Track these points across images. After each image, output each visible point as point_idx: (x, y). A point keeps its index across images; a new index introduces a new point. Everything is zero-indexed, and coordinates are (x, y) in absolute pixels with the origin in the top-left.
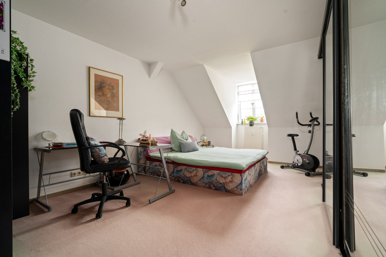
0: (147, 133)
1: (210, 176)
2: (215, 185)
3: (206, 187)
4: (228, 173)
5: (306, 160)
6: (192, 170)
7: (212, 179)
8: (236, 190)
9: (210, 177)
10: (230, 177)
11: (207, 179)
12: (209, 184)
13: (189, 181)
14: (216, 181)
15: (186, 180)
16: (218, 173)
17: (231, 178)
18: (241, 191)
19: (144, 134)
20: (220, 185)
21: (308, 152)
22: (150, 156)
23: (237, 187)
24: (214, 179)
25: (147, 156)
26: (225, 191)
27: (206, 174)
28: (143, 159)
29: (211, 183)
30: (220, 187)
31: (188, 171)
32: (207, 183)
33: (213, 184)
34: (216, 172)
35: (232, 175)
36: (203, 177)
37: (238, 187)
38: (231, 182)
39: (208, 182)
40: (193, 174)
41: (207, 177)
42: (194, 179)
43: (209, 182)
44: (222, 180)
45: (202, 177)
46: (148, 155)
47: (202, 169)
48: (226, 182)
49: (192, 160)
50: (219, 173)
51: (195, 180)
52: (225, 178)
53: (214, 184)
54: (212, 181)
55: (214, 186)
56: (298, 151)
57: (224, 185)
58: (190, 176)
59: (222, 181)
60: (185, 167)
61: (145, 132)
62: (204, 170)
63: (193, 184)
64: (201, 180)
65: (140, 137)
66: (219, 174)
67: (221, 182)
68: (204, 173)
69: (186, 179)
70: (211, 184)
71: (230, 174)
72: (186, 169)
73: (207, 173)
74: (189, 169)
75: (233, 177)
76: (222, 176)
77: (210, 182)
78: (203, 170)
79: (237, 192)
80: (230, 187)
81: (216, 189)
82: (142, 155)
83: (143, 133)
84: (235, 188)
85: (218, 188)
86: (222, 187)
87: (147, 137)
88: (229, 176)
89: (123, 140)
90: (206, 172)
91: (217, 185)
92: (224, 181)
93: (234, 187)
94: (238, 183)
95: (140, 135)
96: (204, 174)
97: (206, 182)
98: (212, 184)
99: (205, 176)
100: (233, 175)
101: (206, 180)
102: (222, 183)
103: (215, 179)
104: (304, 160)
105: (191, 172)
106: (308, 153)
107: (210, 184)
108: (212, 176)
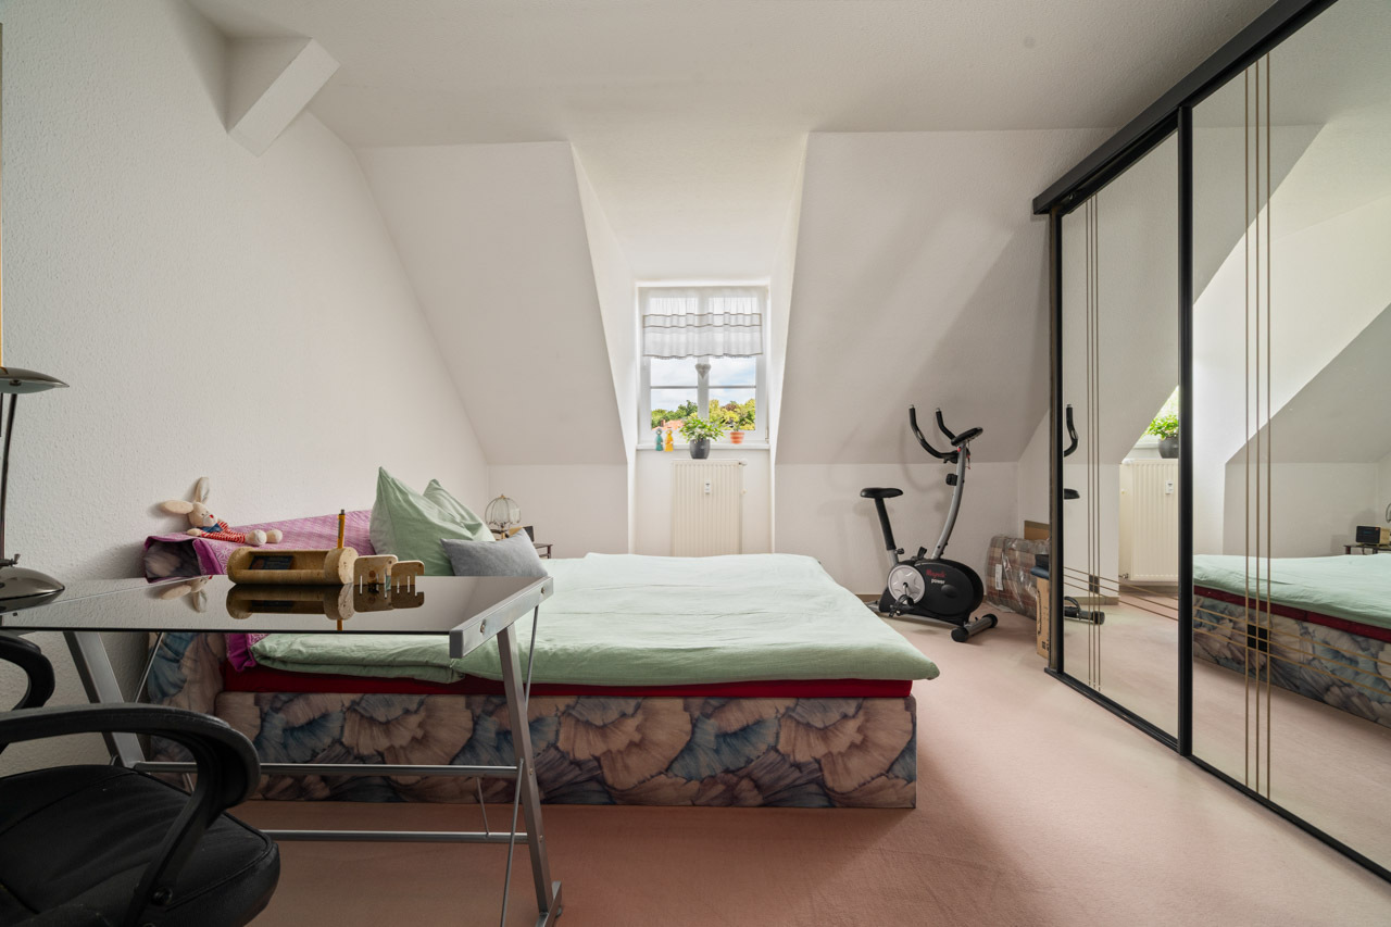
0: (208, 502)
1: (735, 734)
2: (766, 779)
3: (703, 800)
4: (841, 702)
5: (942, 582)
6: (613, 715)
7: (749, 751)
8: (881, 788)
9: (734, 742)
10: (851, 727)
11: (717, 751)
12: (725, 783)
13: (594, 786)
14: (773, 756)
15: (571, 783)
16: (782, 711)
17: (860, 730)
18: (912, 785)
19: (188, 508)
20: (797, 774)
21: (942, 553)
22: (266, 658)
23: (890, 769)
24: (757, 748)
25: (234, 663)
26: (822, 801)
27: (710, 727)
28: (195, 690)
29: (741, 773)
30: (792, 787)
31: (588, 724)
32: (712, 777)
33: (752, 780)
34: (769, 708)
35: (861, 713)
36: (689, 748)
37: (897, 768)
38: (861, 746)
39: (719, 770)
40: (619, 741)
41: (713, 745)
42: (626, 767)
43: (727, 771)
44: (809, 745)
45: (680, 747)
46: (247, 654)
47: (678, 703)
48: (830, 753)
49: (609, 658)
50: (788, 708)
51: (632, 772)
52: (825, 733)
53: (757, 774)
54: (749, 761)
55: (757, 786)
56: (902, 552)
57: (821, 770)
58: (597, 754)
59: (806, 750)
60: (562, 702)
61: (196, 492)
62: (696, 702)
63: (615, 797)
64: (676, 766)
65: (161, 528)
66: (788, 714)
67: (802, 756)
68: (694, 724)
69: (570, 777)
70: (742, 778)
71: (850, 706)
72: (567, 713)
73: (712, 721)
74: (593, 710)
75: (867, 721)
76: (808, 726)
77: (732, 768)
78: (686, 709)
79: (890, 796)
80: (853, 774)
81: (769, 803)
82: (187, 663)
83: (179, 501)
84: (882, 775)
85: (785, 795)
86: (810, 782)
87: (213, 523)
88: (845, 717)
89: (20, 565)
90: (708, 716)
91: (780, 778)
92: (820, 750)
93: (877, 772)
94: (893, 749)
95: (161, 511)
96: (694, 726)
97: (705, 773)
98: (749, 776)
99: (699, 737)
100: (866, 713)
101: (707, 763)
102: (807, 764)
103: (763, 747)
104: (933, 581)
105: (602, 730)
106: (942, 557)
107: (735, 779)
108: (744, 732)
